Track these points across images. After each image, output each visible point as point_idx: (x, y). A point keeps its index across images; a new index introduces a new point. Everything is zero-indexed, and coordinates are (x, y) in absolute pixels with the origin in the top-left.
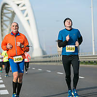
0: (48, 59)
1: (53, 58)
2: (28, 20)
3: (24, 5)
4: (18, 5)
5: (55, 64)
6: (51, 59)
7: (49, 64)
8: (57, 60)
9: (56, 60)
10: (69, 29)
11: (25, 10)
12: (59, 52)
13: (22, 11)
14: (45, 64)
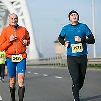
0: (45, 62)
1: (51, 60)
2: (23, 20)
3: (19, 3)
4: (12, 3)
5: (52, 67)
6: (48, 62)
7: (46, 67)
8: (55, 63)
9: (53, 63)
10: (75, 24)
11: (20, 8)
12: (57, 54)
13: (16, 9)
14: (42, 67)
